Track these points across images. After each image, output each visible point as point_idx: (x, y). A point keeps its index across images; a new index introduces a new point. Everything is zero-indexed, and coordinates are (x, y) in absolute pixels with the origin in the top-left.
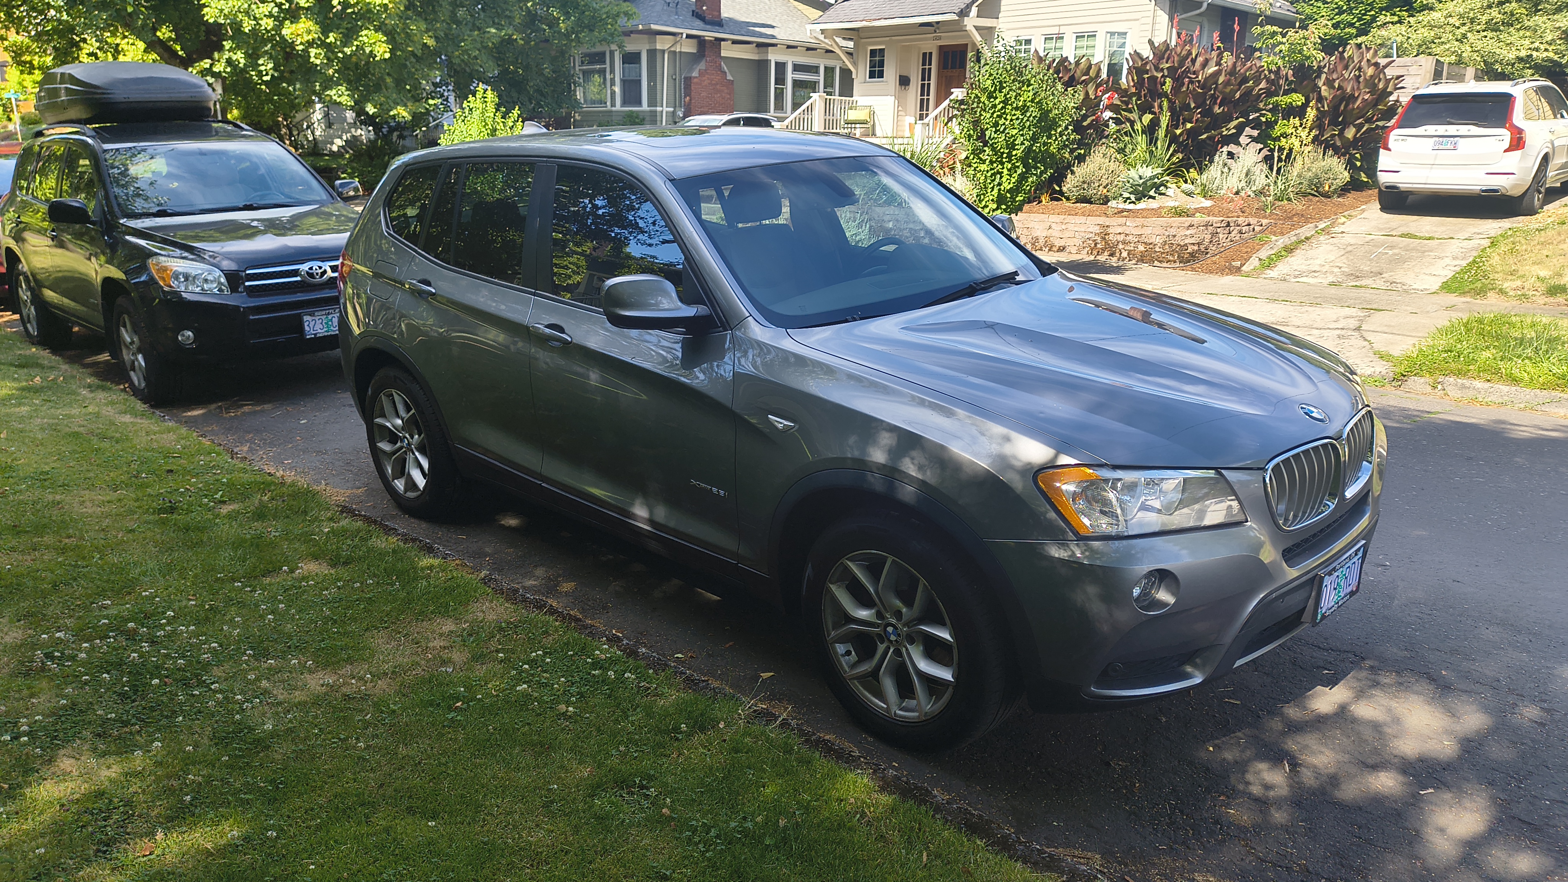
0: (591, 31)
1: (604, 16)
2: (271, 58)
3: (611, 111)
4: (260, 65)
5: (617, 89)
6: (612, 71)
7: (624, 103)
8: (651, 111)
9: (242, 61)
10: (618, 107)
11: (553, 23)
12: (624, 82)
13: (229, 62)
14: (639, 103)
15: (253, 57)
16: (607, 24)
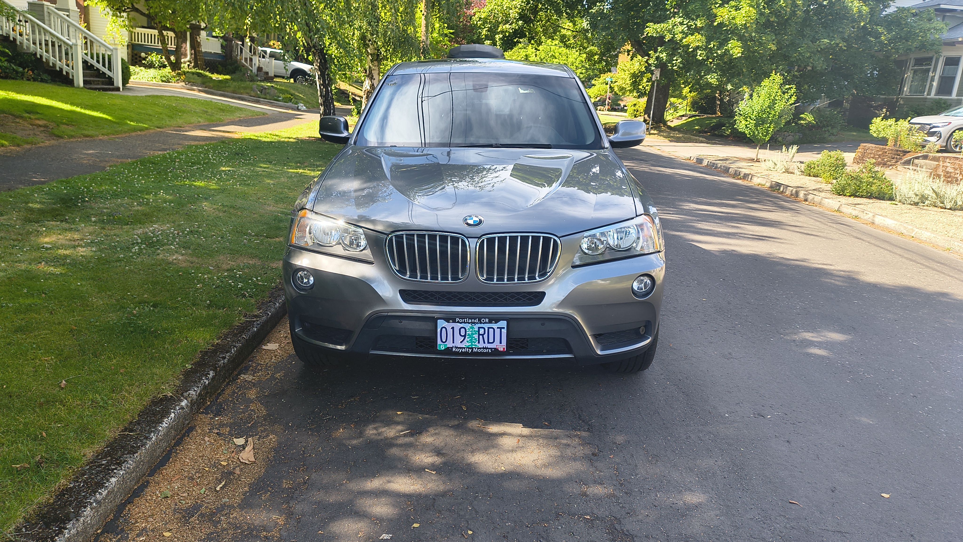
0: (907, 41)
1: (918, 31)
2: (681, 56)
3: (926, 98)
4: (674, 60)
5: (935, 84)
6: (935, 70)
7: (938, 93)
8: (958, 100)
9: (665, 58)
10: (933, 95)
11: (877, 36)
12: (942, 78)
13: (657, 58)
14: (950, 93)
15: (671, 56)
16: (919, 36)
